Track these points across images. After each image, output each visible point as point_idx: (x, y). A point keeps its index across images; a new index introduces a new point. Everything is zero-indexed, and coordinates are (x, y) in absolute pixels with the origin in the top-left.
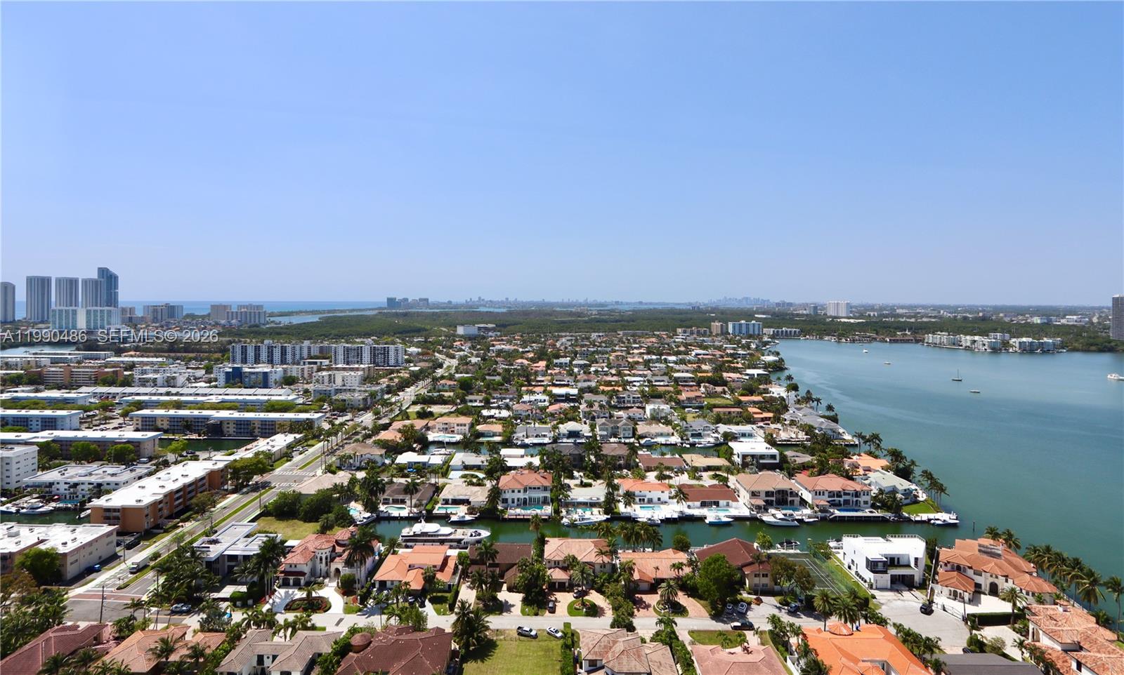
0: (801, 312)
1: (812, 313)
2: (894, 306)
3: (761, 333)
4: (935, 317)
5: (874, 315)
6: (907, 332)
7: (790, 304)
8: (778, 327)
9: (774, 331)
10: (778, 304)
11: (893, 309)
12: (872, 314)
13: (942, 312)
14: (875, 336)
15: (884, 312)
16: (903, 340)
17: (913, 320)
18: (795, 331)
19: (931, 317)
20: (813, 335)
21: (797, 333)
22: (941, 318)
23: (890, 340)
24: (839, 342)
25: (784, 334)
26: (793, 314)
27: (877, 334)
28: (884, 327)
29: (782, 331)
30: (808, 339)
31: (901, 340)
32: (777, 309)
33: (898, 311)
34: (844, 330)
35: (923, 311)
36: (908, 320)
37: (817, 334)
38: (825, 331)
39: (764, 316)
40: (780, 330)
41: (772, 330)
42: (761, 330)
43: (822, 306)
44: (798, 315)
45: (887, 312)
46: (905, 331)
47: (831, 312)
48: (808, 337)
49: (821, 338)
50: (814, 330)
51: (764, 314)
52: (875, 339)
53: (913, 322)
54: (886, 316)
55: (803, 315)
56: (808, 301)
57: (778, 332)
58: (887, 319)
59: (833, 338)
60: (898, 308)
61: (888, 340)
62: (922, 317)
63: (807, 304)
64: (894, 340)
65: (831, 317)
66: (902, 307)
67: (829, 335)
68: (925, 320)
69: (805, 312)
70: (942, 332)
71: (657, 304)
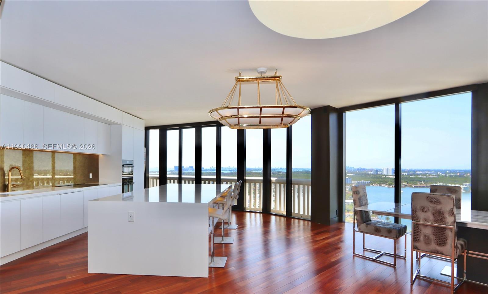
0: (370, 173)
1: (375, 173)
2: (415, 170)
3: (351, 183)
4: (436, 175)
5: (405, 174)
6: (422, 183)
7: (364, 169)
8: (359, 180)
9: (357, 182)
10: (358, 169)
11: (414, 171)
12: (404, 174)
13: (439, 173)
14: (406, 184)
15: (411, 173)
16: (421, 186)
17: (425, 177)
18: (368, 182)
19: (433, 175)
20: (376, 184)
21: (369, 183)
22: (439, 175)
23: (414, 186)
24: (389, 187)
25: (362, 183)
26: (366, 174)
27: (408, 183)
28: (411, 180)
29: (361, 182)
30: (374, 186)
31: (420, 187)
32: (358, 172)
33: (417, 172)
34: (391, 182)
35: (429, 172)
36: (422, 177)
37: (378, 184)
38: (382, 182)
39: (352, 175)
40: (360, 181)
41: (356, 181)
42: (351, 181)
43: (380, 170)
44: (368, 174)
45: (412, 173)
46: (421, 182)
47: (384, 173)
48: (374, 185)
49: (380, 185)
50: (377, 181)
51: (352, 174)
52: (407, 186)
53: (425, 178)
54: (411, 175)
55: (370, 174)
56: (373, 168)
57: (359, 182)
58: (412, 177)
59: (386, 185)
60: (417, 171)
61: (413, 186)
62: (429, 175)
63: (373, 169)
64: (416, 186)
65: (384, 175)
66: (419, 171)
67: (384, 184)
68: (431, 177)
69: (371, 173)
70: (439, 182)
71: (300, 169)
